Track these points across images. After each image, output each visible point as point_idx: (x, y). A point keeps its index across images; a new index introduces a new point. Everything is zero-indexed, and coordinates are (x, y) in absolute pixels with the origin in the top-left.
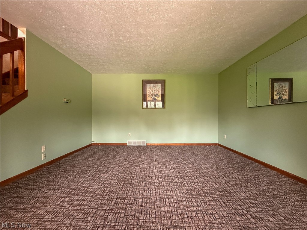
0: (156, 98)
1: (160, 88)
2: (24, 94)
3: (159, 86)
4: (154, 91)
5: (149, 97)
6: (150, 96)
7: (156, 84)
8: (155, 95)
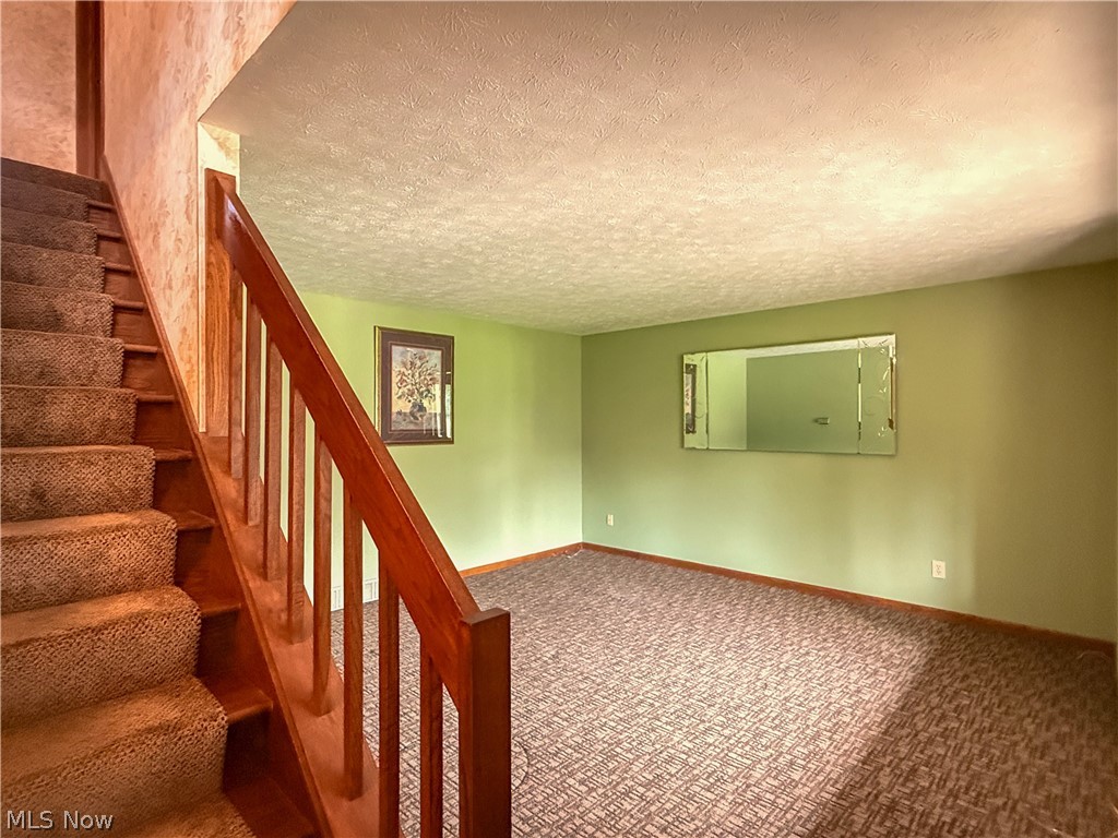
0: (426, 403)
1: (439, 367)
3: (435, 358)
4: (417, 375)
5: (399, 398)
6: (403, 395)
7: (425, 351)
8: (422, 393)
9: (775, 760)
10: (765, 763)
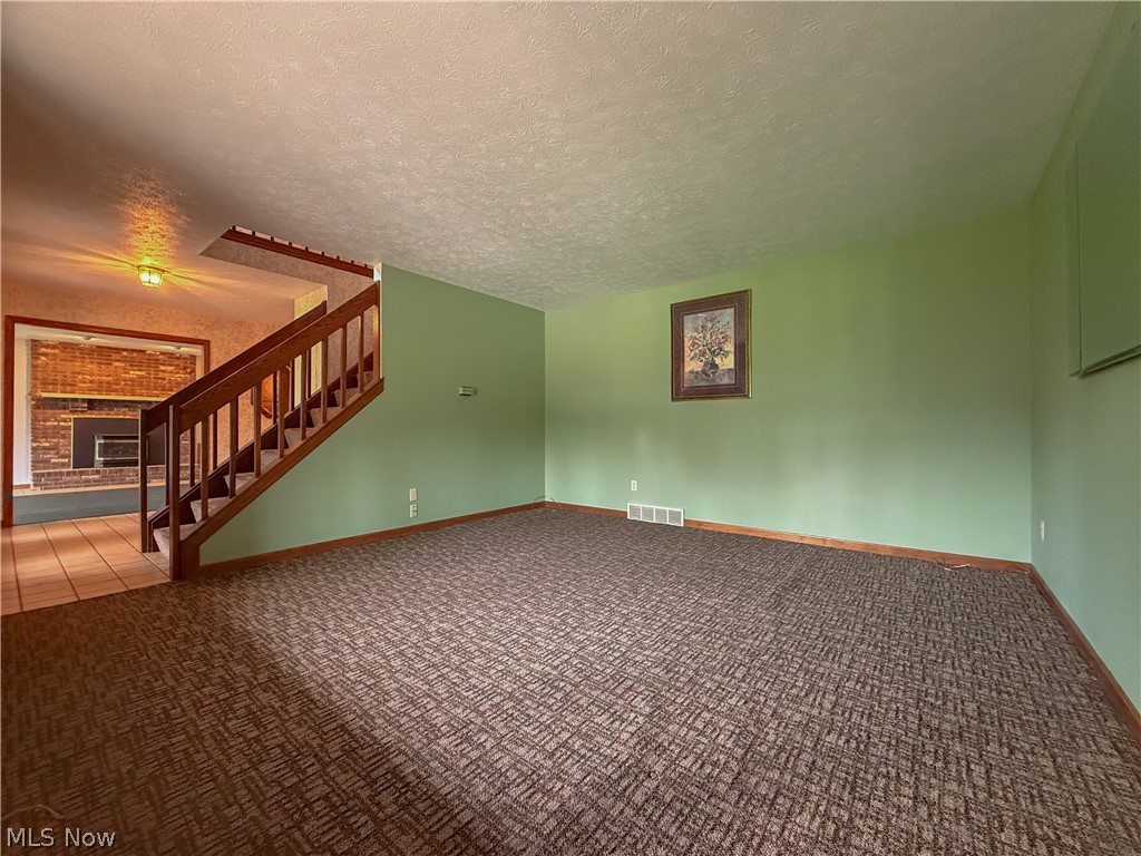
0: (718, 361)
1: (732, 324)
2: (379, 387)
3: (727, 316)
4: (709, 336)
5: (692, 359)
6: (695, 356)
7: (717, 312)
8: (714, 352)
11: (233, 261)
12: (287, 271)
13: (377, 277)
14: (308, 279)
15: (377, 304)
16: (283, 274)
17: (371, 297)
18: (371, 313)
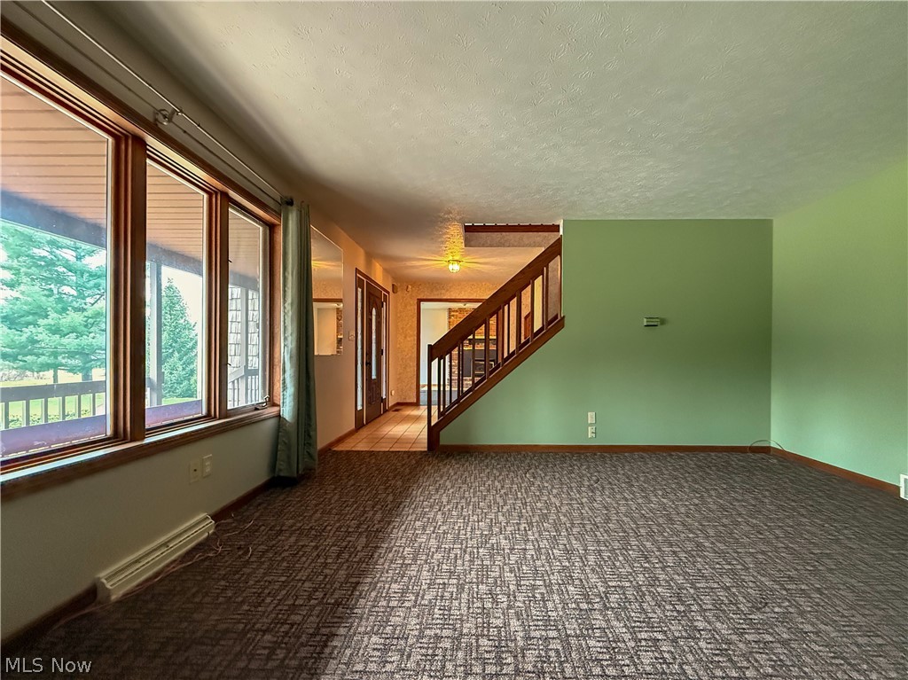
9: (435, 527)
10: (439, 523)
11: (483, 246)
12: (516, 244)
13: (561, 233)
14: (530, 246)
15: (560, 255)
16: (513, 246)
17: (555, 250)
18: (555, 264)
